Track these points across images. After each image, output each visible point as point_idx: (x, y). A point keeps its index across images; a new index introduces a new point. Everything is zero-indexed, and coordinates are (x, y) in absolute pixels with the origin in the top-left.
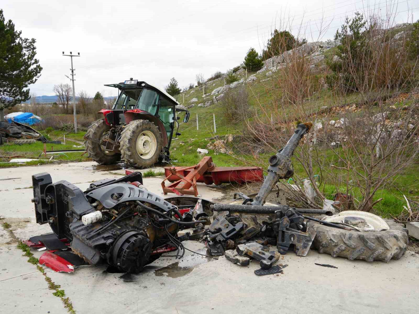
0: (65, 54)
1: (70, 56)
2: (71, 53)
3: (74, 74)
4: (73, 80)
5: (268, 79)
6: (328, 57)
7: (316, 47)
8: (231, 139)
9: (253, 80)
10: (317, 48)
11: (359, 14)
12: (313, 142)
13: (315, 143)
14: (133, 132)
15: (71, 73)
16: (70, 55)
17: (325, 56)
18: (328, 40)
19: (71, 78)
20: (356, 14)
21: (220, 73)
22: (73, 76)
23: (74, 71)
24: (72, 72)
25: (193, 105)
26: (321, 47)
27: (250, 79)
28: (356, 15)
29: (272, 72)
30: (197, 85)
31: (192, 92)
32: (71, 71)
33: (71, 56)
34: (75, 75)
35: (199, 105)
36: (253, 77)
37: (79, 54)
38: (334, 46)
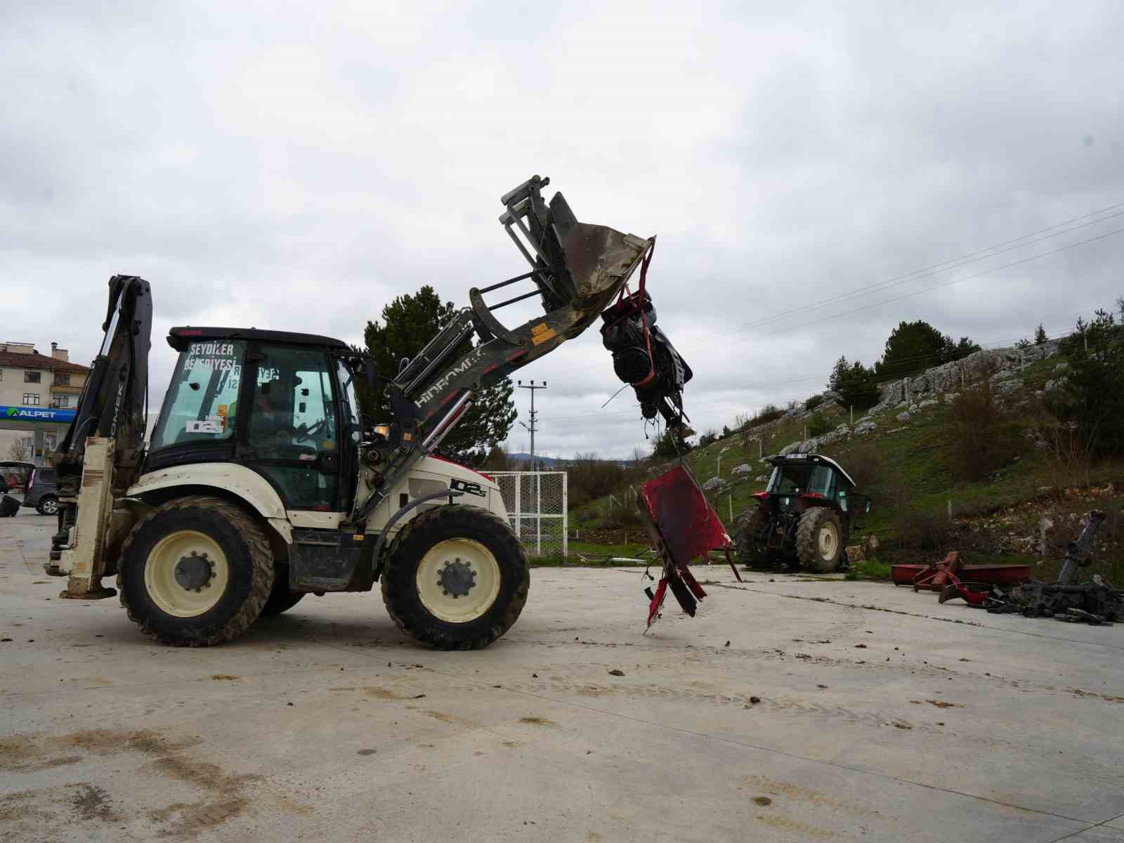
0: (522, 384)
1: (529, 387)
2: (532, 382)
3: (535, 420)
4: (532, 432)
5: (904, 428)
6: (1032, 382)
7: (1000, 359)
8: (874, 543)
9: (870, 429)
10: (1003, 361)
11: (1104, 315)
12: (1040, 552)
13: (1043, 553)
14: (816, 523)
15: (530, 418)
16: (530, 385)
17: (1025, 380)
18: (1021, 341)
19: (530, 427)
20: (1098, 313)
21: (773, 408)
22: (532, 422)
23: (535, 415)
24: (532, 416)
25: (746, 478)
26: (1009, 359)
27: (862, 428)
28: (1097, 316)
29: (910, 414)
30: (723, 435)
31: (724, 450)
32: (530, 414)
33: (532, 388)
34: (537, 421)
35: (758, 479)
36: (865, 423)
37: (545, 383)
38: (1040, 358)
